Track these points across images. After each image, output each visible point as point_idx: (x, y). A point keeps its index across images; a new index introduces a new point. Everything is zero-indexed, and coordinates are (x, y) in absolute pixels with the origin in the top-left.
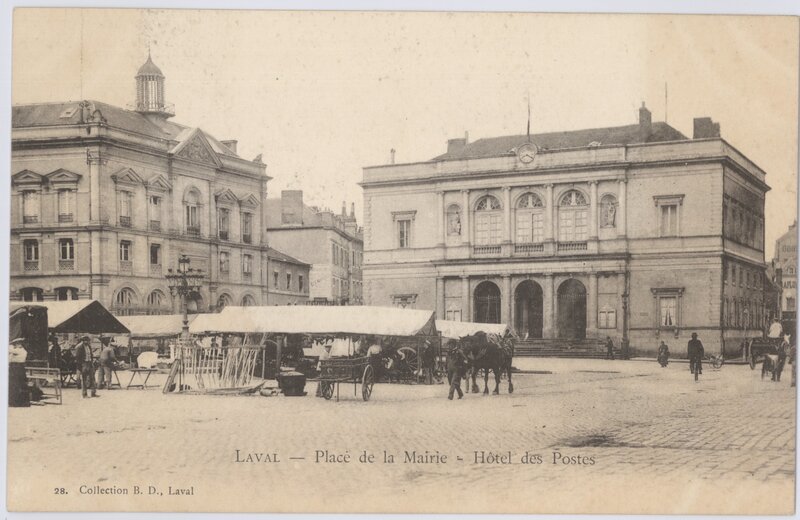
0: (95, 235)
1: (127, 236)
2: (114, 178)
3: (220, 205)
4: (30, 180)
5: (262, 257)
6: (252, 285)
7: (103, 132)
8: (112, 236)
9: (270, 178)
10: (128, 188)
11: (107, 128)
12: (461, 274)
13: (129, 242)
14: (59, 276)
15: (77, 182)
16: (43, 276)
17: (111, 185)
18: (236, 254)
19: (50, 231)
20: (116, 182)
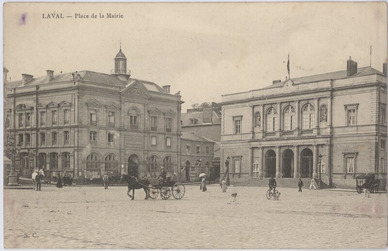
0: (76, 129)
1: (94, 129)
2: (87, 104)
3: (151, 115)
4: (54, 106)
5: (178, 138)
6: (171, 152)
7: (81, 84)
8: (85, 129)
9: (183, 102)
10: (95, 108)
11: (83, 82)
12: (259, 146)
13: (96, 132)
14: (63, 147)
15: (70, 106)
16: (58, 148)
17: (85, 107)
18: (161, 137)
19: (61, 128)
20: (87, 106)
